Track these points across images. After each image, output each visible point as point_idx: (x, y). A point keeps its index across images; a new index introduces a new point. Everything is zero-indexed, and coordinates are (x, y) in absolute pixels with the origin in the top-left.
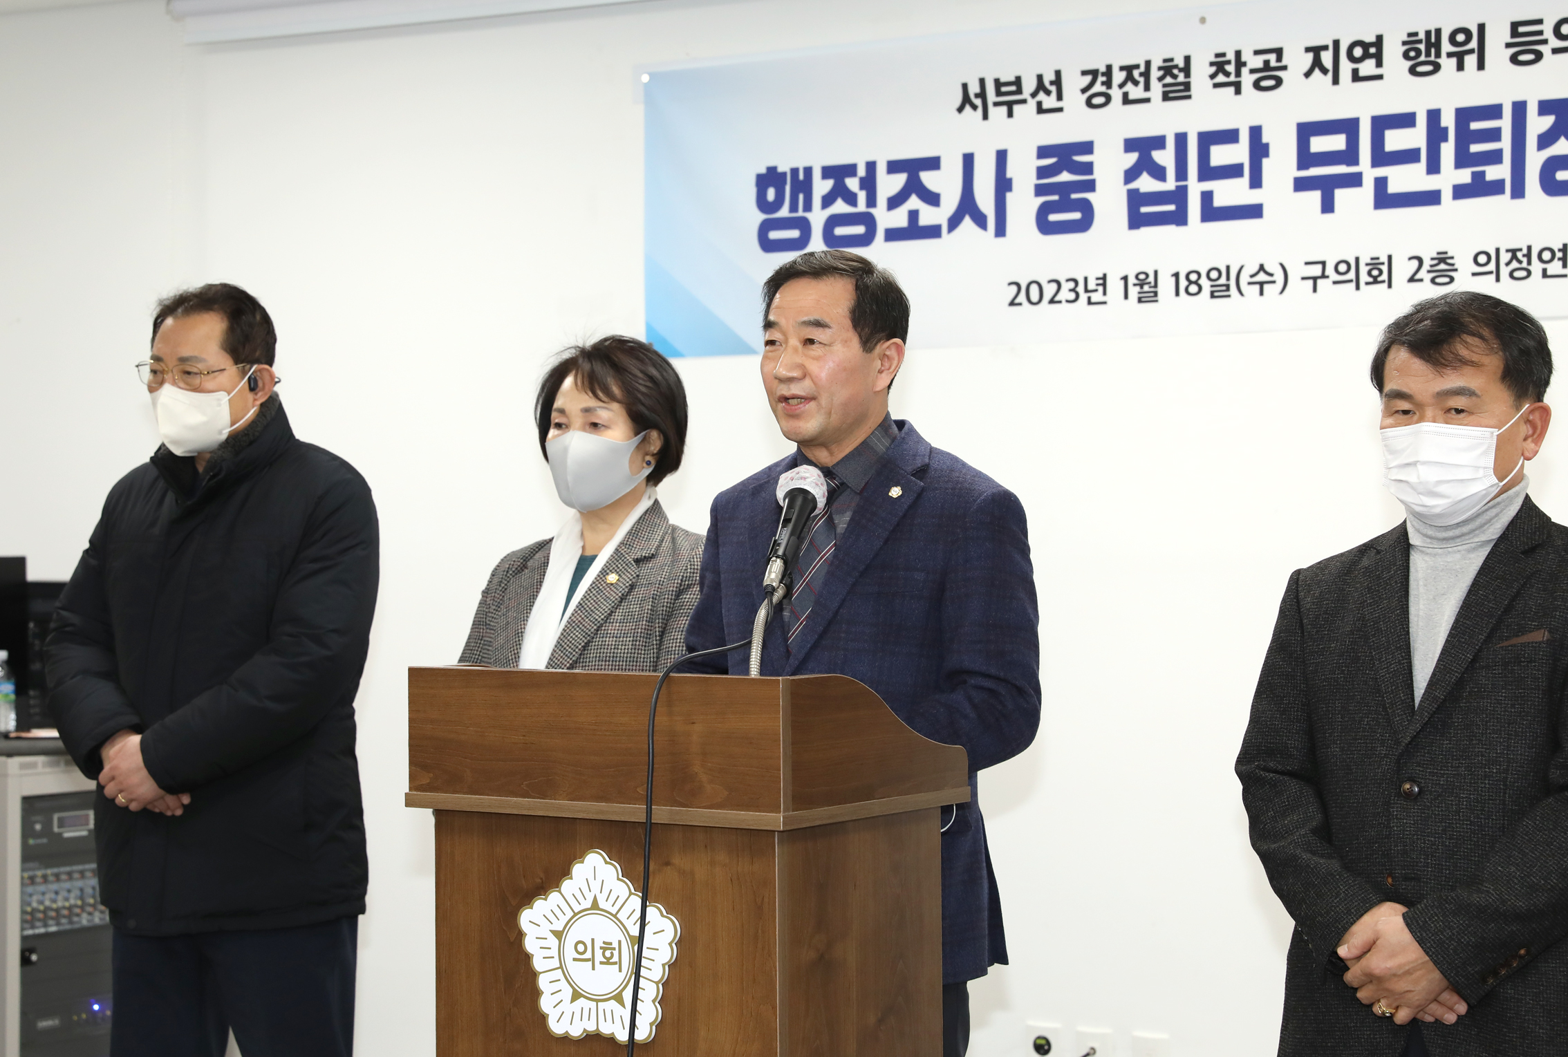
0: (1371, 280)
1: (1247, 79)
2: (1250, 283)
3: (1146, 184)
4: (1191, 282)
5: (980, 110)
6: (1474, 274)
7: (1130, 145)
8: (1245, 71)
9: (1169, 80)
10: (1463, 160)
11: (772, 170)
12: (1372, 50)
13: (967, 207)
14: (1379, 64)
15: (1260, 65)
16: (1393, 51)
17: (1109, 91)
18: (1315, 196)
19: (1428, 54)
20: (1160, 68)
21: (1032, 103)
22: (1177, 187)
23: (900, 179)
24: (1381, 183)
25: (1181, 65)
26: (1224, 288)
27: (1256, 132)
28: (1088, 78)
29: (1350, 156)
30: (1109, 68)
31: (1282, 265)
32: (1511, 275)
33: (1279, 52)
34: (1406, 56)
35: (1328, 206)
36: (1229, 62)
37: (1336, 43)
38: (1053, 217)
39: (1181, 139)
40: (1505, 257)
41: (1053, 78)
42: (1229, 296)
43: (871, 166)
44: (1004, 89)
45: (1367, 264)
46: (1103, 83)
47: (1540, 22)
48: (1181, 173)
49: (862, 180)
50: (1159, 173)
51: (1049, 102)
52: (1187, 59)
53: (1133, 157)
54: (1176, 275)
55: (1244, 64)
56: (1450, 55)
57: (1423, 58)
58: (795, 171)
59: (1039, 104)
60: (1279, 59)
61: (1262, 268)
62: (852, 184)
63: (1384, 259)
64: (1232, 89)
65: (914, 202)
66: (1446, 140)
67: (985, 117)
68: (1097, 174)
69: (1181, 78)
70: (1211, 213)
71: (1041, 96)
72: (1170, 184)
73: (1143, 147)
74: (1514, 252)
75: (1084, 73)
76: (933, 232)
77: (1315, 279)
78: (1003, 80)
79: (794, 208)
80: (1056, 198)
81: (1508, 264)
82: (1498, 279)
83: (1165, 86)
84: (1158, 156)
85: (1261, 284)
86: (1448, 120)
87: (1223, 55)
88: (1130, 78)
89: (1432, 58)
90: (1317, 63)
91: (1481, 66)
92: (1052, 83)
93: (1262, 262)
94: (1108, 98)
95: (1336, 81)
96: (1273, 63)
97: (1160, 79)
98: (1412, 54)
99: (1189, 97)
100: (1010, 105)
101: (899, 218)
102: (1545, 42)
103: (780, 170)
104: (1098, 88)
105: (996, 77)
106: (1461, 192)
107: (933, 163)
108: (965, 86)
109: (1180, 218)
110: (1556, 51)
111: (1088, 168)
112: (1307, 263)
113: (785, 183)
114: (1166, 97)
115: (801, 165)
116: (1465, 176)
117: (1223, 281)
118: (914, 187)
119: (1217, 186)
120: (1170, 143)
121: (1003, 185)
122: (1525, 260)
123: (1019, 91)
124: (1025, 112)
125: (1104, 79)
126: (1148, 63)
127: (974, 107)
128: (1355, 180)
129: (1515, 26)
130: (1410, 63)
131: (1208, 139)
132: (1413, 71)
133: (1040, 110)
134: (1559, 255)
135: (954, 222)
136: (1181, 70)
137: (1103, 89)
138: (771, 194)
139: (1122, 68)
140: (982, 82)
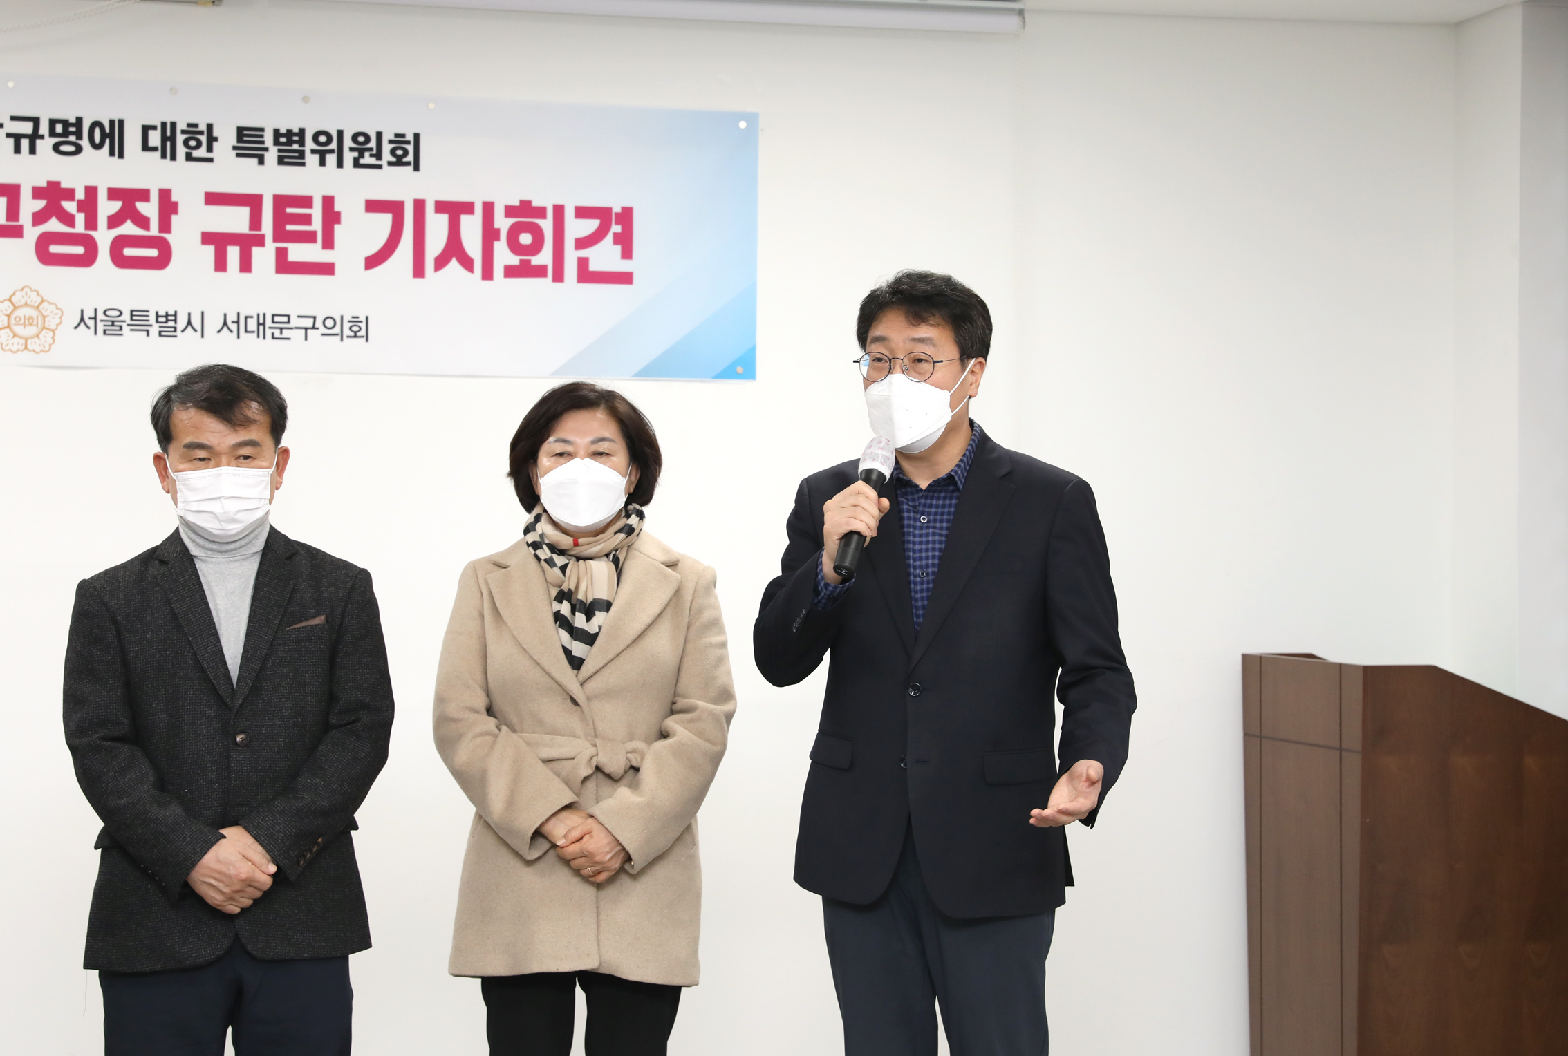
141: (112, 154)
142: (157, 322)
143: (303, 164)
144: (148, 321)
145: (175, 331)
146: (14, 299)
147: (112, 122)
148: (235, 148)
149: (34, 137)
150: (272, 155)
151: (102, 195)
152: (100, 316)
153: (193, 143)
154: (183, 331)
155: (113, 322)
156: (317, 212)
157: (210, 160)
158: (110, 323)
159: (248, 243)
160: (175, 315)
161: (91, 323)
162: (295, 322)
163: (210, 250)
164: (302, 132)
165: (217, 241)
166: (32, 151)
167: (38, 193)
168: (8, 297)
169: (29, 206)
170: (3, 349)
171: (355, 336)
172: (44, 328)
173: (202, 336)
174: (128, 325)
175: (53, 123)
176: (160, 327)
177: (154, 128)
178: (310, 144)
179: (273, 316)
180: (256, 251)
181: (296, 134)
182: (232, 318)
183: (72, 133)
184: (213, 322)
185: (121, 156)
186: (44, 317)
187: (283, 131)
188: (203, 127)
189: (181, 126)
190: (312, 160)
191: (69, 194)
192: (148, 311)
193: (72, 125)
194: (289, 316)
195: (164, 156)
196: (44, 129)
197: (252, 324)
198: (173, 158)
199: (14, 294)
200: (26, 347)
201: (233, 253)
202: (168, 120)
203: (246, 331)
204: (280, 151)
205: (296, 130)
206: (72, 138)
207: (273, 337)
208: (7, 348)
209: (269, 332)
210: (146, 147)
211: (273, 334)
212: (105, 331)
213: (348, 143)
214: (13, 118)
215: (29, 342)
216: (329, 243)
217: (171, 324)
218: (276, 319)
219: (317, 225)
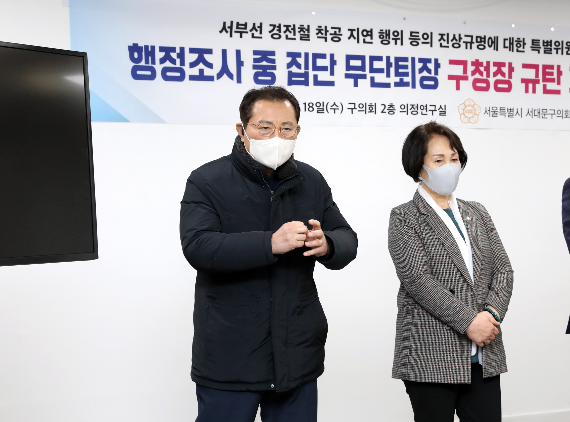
0: (370, 111)
1: (329, 37)
2: (331, 109)
3: (294, 69)
4: (310, 107)
5: (229, 33)
6: (401, 112)
7: (289, 54)
8: (328, 34)
9: (302, 33)
10: (397, 74)
11: (135, 45)
12: (369, 33)
13: (225, 70)
14: (372, 38)
15: (333, 33)
16: (376, 35)
17: (280, 34)
18: (352, 81)
19: (386, 38)
20: (299, 28)
21: (250, 34)
22: (305, 72)
23: (195, 57)
24: (372, 79)
25: (307, 28)
26: (322, 110)
27: (332, 56)
28: (272, 28)
29: (363, 68)
30: (280, 25)
31: (341, 103)
32: (412, 113)
33: (339, 29)
34: (380, 37)
35: (356, 85)
36: (323, 30)
37: (358, 29)
38: (260, 78)
39: (307, 55)
40: (410, 107)
41: (259, 25)
42: (324, 113)
43: (182, 49)
44: (240, 27)
45: (369, 106)
46: (277, 30)
47: (418, 33)
48: (307, 67)
49: (178, 54)
50: (299, 66)
51: (257, 34)
52: (308, 26)
53: (290, 59)
54: (305, 104)
55: (328, 31)
56: (393, 39)
57: (385, 39)
58: (146, 47)
59: (253, 34)
60: (340, 31)
61: (335, 104)
62: (174, 55)
63: (374, 104)
64: (324, 40)
65: (201, 66)
66: (392, 67)
67: (231, 36)
68: (277, 64)
69: (306, 33)
70: (317, 83)
71: (254, 31)
72: (303, 71)
73: (293, 56)
74: (413, 106)
75: (271, 25)
76: (211, 78)
77: (352, 109)
78: (240, 23)
79: (147, 62)
80: (261, 71)
81: (411, 109)
82: (407, 114)
83: (301, 35)
84: (298, 60)
85: (335, 109)
86: (392, 60)
87: (321, 27)
88: (287, 30)
89: (388, 39)
90: (352, 35)
91: (402, 44)
92: (258, 27)
93: (335, 102)
94: (280, 37)
95: (358, 42)
96: (338, 33)
97: (299, 32)
98: (382, 37)
99: (309, 40)
100: (241, 33)
101: (195, 71)
102: (419, 39)
103: (139, 45)
104: (275, 31)
105: (238, 21)
106: (397, 84)
107: (210, 51)
108: (225, 23)
109: (306, 83)
110: (423, 43)
111: (273, 61)
112: (349, 103)
113: (142, 51)
114: (301, 39)
115: (150, 44)
116: (397, 79)
117: (321, 107)
118: (201, 60)
119: (319, 73)
120: (303, 55)
121: (240, 64)
122: (416, 108)
123: (245, 28)
124: (247, 36)
125: (278, 29)
126: (294, 26)
127: (227, 32)
128: (364, 77)
129: (411, 33)
130: (381, 40)
131: (316, 56)
132: (382, 42)
133: (253, 36)
134: (425, 108)
135: (219, 76)
136: (306, 30)
137: (278, 32)
138: (136, 55)
139: (284, 26)
140: (232, 22)
141: (494, 49)
142: (508, 112)
143: (551, 53)
144: (505, 111)
145: (513, 115)
146: (465, 103)
147: (495, 37)
148: (531, 47)
149: (471, 43)
150: (542, 50)
151: (491, 64)
152: (491, 110)
153: (519, 45)
154: (515, 115)
155: (495, 112)
156: (555, 71)
157: (523, 52)
158: (494, 112)
159: (535, 82)
160: (513, 109)
161: (488, 112)
162: (549, 112)
163: (524, 85)
164: (551, 41)
165: (525, 81)
166: (471, 48)
167: (473, 64)
168: (463, 103)
169: (470, 68)
170: (462, 122)
171: (567, 117)
172: (475, 114)
173: (521, 117)
174: (500, 113)
175: (477, 37)
176: (509, 114)
177: (507, 39)
178: (553, 46)
179: (542, 109)
180: (537, 85)
181: (549, 42)
182: (530, 110)
183: (483, 41)
184: (525, 112)
185: (497, 50)
186: (475, 110)
187: (545, 41)
188: (522, 40)
189: (515, 39)
190: (554, 51)
191: (481, 64)
192: (505, 108)
193: (483, 38)
194: (547, 110)
195: (510, 50)
196: (474, 40)
197: (536, 112)
198: (513, 51)
199: (465, 101)
200: (469, 121)
201: (530, 86)
202: (511, 37)
203: (535, 115)
204: (545, 48)
205: (549, 41)
206: (483, 43)
207: (543, 118)
208: (463, 122)
209: (541, 115)
210: (505, 47)
211: (542, 116)
212: (492, 115)
213: (565, 46)
214: (466, 36)
215: (470, 119)
216: (559, 83)
217: (512, 112)
218: (544, 111)
219: (555, 76)
